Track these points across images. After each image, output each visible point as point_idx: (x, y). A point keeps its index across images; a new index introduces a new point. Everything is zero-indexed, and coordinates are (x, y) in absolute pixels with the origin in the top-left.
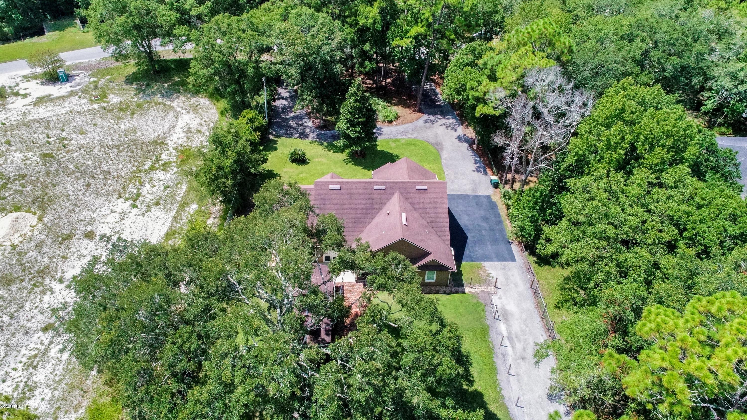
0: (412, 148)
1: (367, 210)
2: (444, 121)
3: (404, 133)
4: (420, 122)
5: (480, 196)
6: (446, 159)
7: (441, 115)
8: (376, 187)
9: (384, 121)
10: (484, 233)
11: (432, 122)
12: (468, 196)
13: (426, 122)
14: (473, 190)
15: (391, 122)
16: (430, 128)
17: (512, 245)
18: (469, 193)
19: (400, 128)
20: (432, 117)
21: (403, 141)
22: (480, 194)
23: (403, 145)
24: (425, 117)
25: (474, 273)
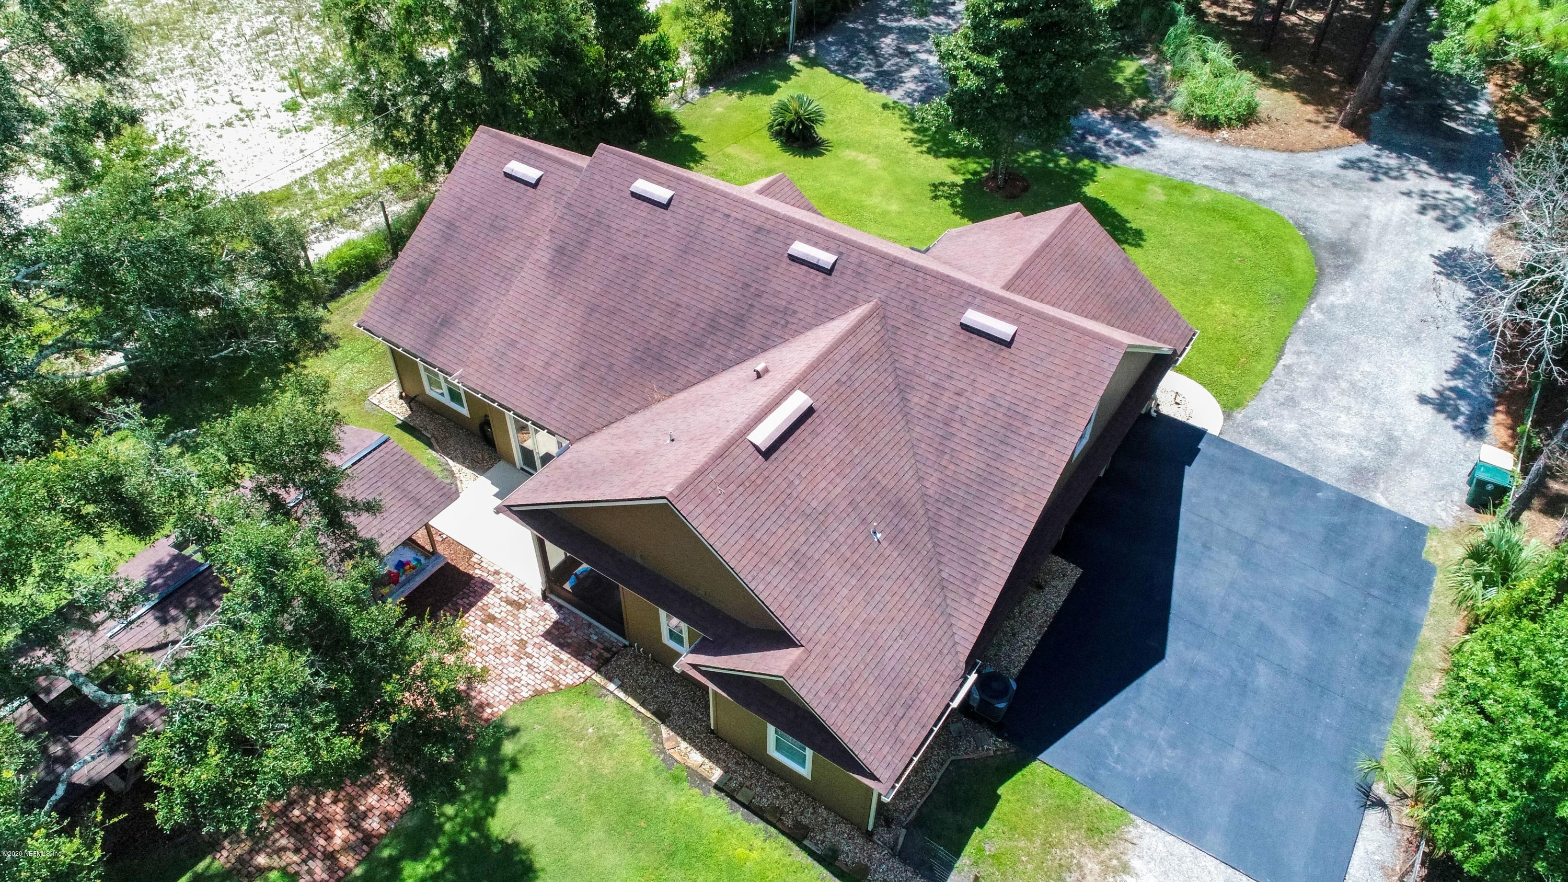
0: (1223, 227)
1: (713, 327)
2: (1435, 184)
3: (1232, 174)
4: (1330, 161)
5: (1373, 508)
6: (1330, 312)
7: (1432, 163)
8: (800, 248)
9: (1187, 118)
10: (1263, 677)
11: (1378, 173)
12: (1314, 485)
13: (1353, 164)
14: (1360, 473)
15: (1210, 124)
16: (1355, 186)
17: (1373, 817)
18: (1330, 475)
19: (1232, 156)
20: (1389, 160)
21: (1206, 197)
22: (1380, 499)
23: (1195, 207)
24: (1365, 150)
25: (1048, 845)
